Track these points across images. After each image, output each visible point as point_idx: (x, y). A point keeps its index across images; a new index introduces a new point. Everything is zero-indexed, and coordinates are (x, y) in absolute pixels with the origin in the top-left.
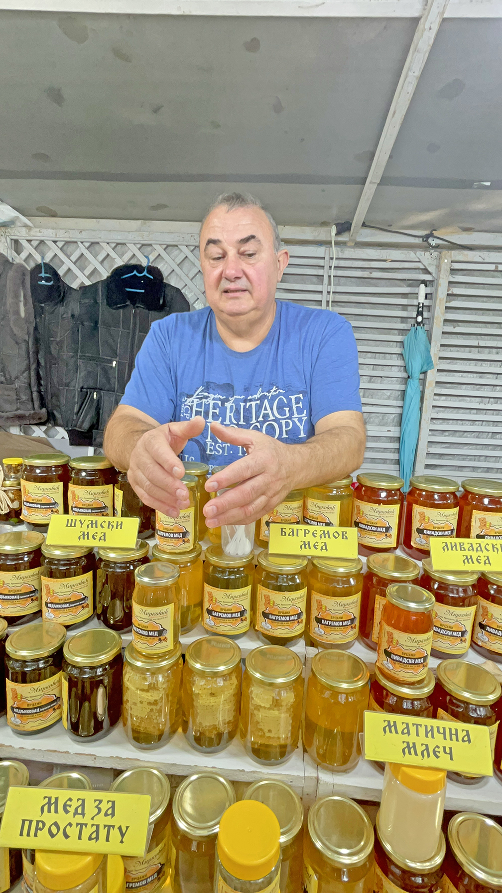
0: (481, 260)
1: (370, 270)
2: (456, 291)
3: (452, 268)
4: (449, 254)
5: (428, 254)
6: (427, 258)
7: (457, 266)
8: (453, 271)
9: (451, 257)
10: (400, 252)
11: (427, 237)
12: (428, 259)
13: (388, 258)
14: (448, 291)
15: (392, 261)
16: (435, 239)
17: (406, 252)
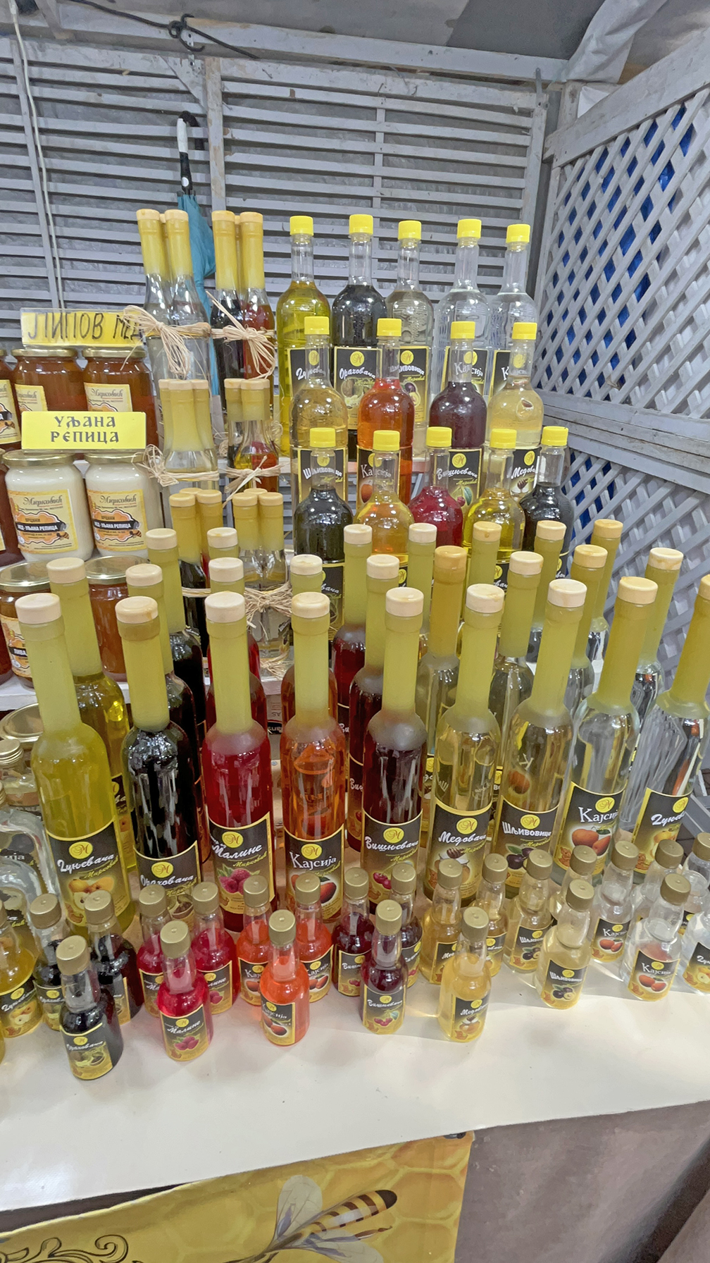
0: (267, 79)
1: (99, 90)
2: (239, 134)
3: (226, 90)
4: (215, 63)
5: (186, 62)
6: (185, 71)
7: (232, 87)
8: (227, 97)
9: (219, 70)
10: (140, 55)
11: (178, 27)
12: (188, 72)
13: (123, 67)
14: (225, 133)
15: (132, 73)
16: (194, 35)
17: (150, 56)
